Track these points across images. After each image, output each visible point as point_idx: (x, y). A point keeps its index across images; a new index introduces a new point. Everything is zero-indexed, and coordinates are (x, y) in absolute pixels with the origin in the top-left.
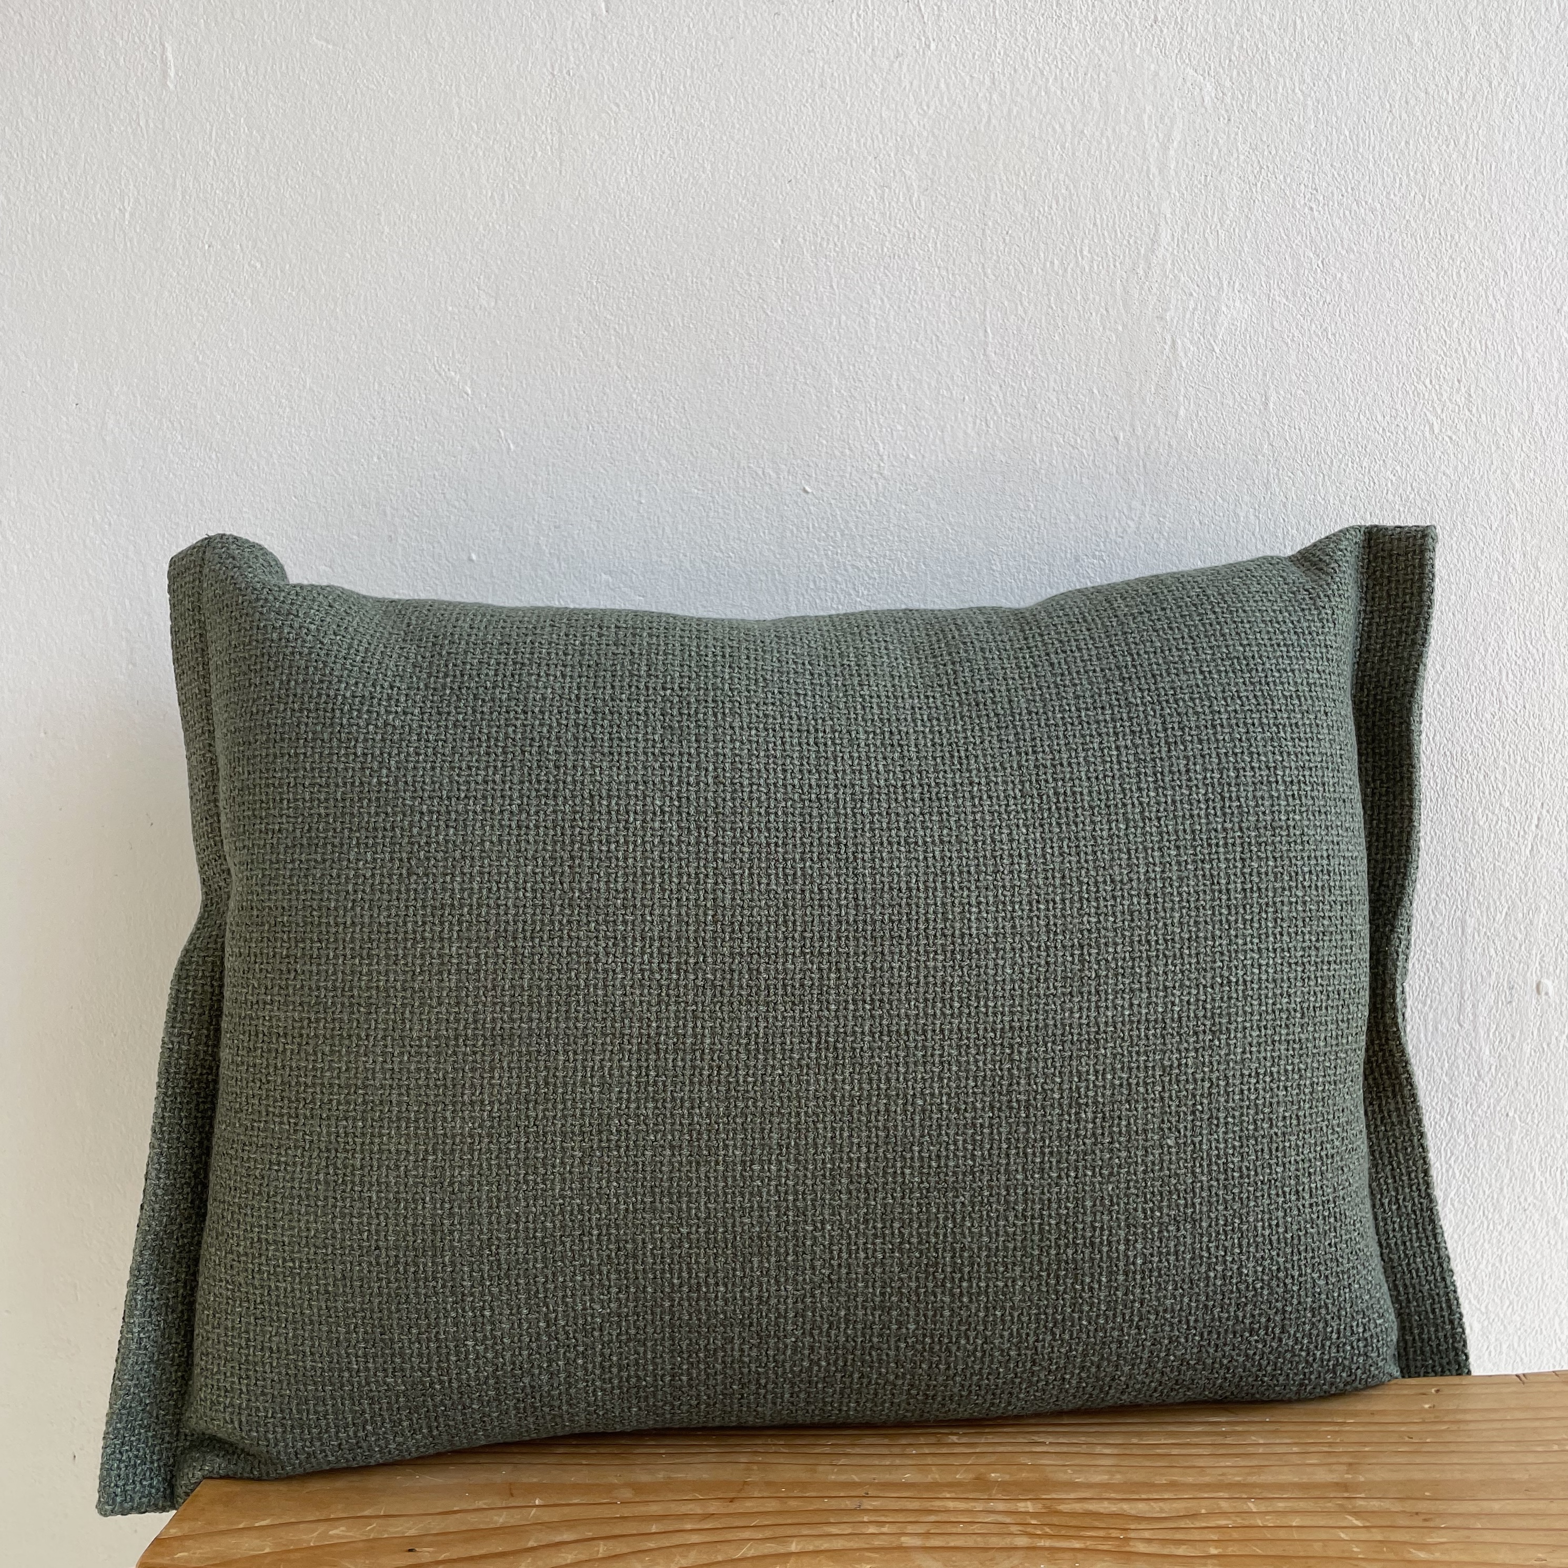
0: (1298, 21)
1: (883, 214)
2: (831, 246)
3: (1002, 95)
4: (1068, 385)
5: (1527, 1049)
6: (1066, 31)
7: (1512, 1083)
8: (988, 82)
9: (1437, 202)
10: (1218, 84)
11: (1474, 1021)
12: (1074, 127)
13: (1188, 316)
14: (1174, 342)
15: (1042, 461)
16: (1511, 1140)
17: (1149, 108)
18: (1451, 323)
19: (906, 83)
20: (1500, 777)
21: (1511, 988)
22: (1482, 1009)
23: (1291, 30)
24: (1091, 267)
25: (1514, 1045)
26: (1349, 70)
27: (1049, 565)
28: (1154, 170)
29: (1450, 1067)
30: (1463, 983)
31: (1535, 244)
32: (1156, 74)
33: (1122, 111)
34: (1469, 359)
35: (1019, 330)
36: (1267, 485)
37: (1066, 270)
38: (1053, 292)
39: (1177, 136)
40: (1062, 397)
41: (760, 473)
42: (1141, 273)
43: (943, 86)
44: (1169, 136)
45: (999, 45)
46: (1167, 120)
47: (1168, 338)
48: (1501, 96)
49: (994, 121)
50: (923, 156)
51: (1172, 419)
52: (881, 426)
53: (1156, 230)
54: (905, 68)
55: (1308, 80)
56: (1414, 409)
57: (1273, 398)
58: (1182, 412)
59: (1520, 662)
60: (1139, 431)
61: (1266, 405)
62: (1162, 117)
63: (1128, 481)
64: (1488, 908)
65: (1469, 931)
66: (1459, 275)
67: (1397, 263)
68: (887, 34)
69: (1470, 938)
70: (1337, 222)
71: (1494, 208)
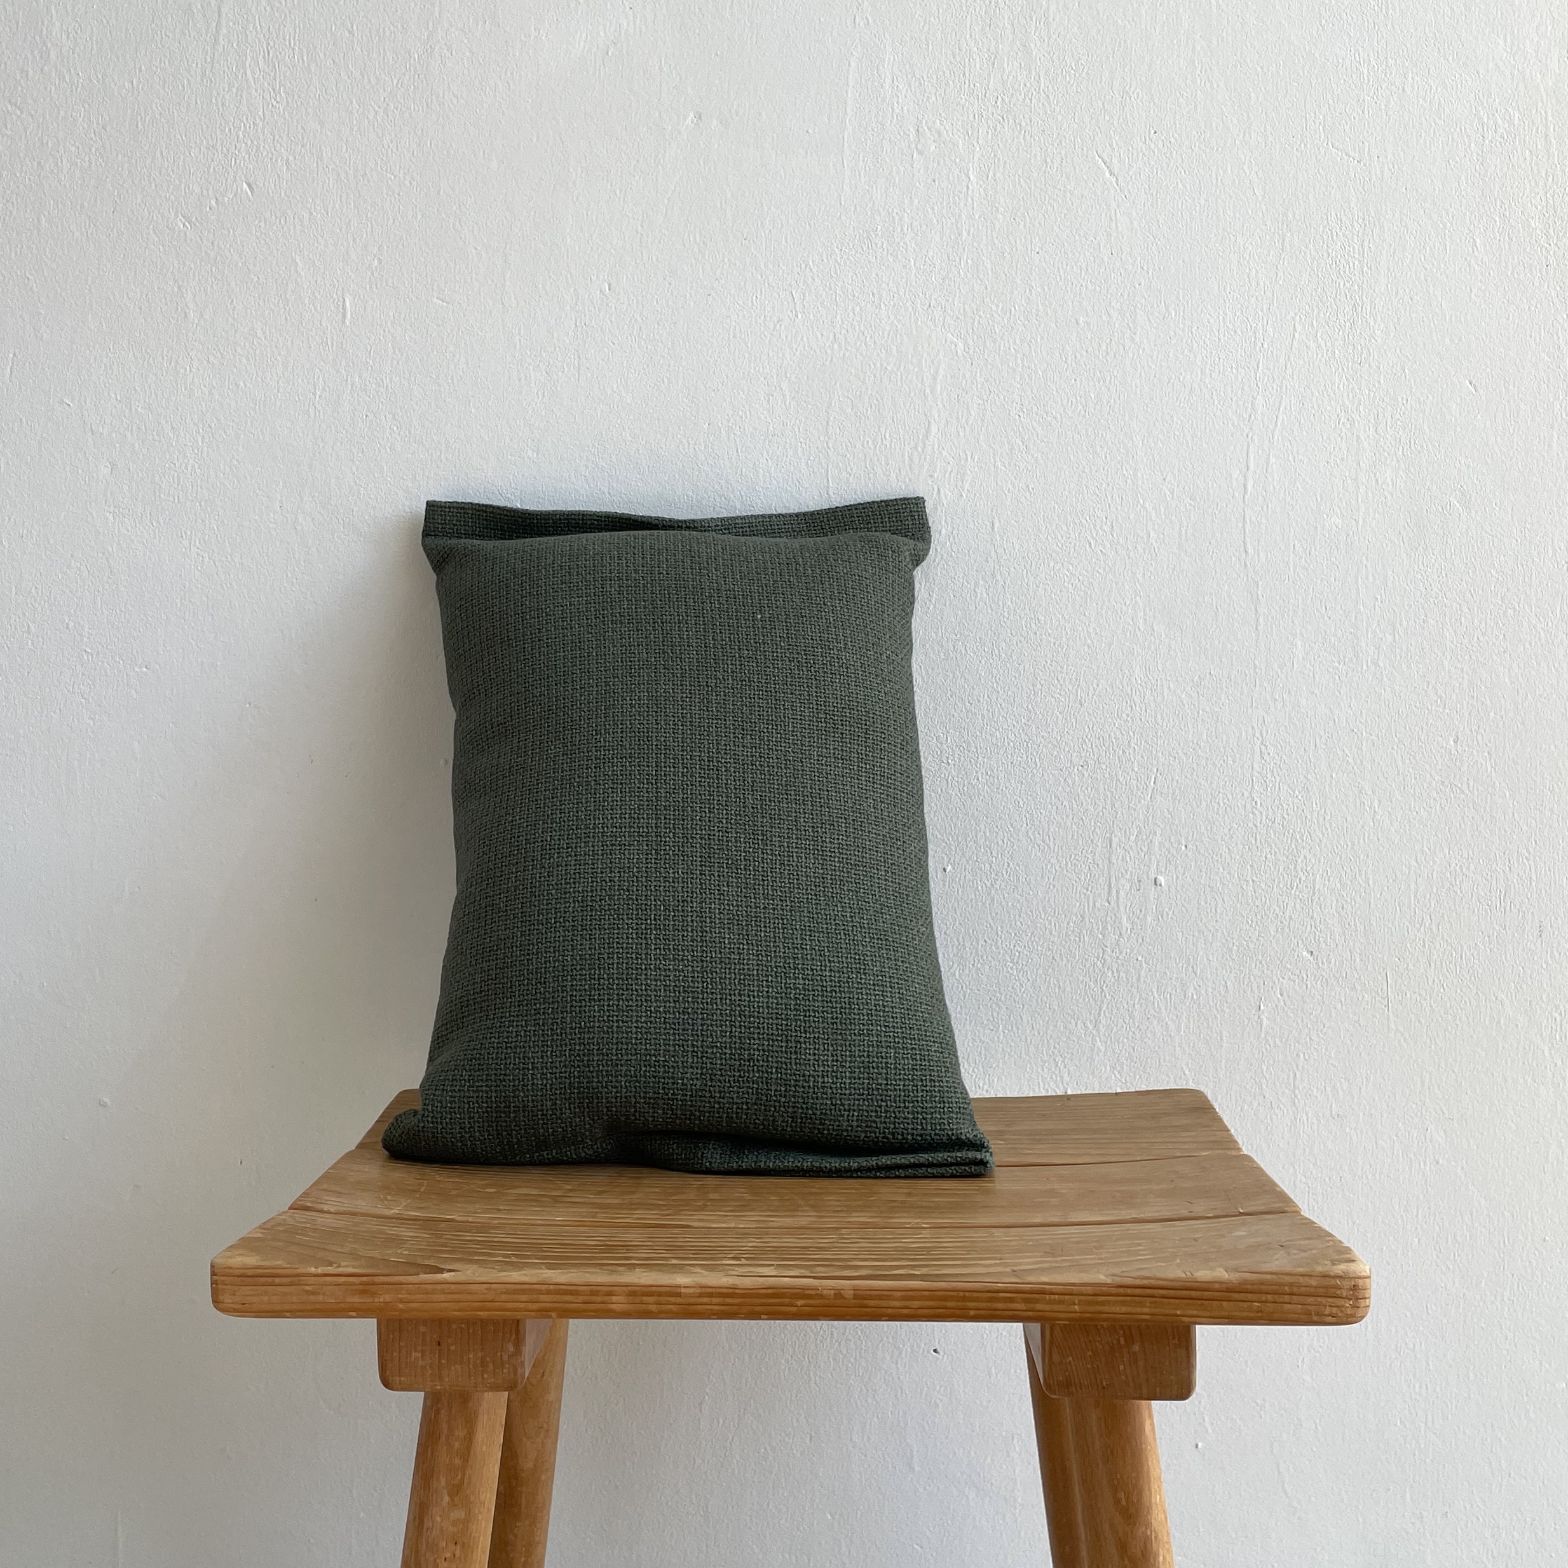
5: (1149, 919)
7: (1140, 940)
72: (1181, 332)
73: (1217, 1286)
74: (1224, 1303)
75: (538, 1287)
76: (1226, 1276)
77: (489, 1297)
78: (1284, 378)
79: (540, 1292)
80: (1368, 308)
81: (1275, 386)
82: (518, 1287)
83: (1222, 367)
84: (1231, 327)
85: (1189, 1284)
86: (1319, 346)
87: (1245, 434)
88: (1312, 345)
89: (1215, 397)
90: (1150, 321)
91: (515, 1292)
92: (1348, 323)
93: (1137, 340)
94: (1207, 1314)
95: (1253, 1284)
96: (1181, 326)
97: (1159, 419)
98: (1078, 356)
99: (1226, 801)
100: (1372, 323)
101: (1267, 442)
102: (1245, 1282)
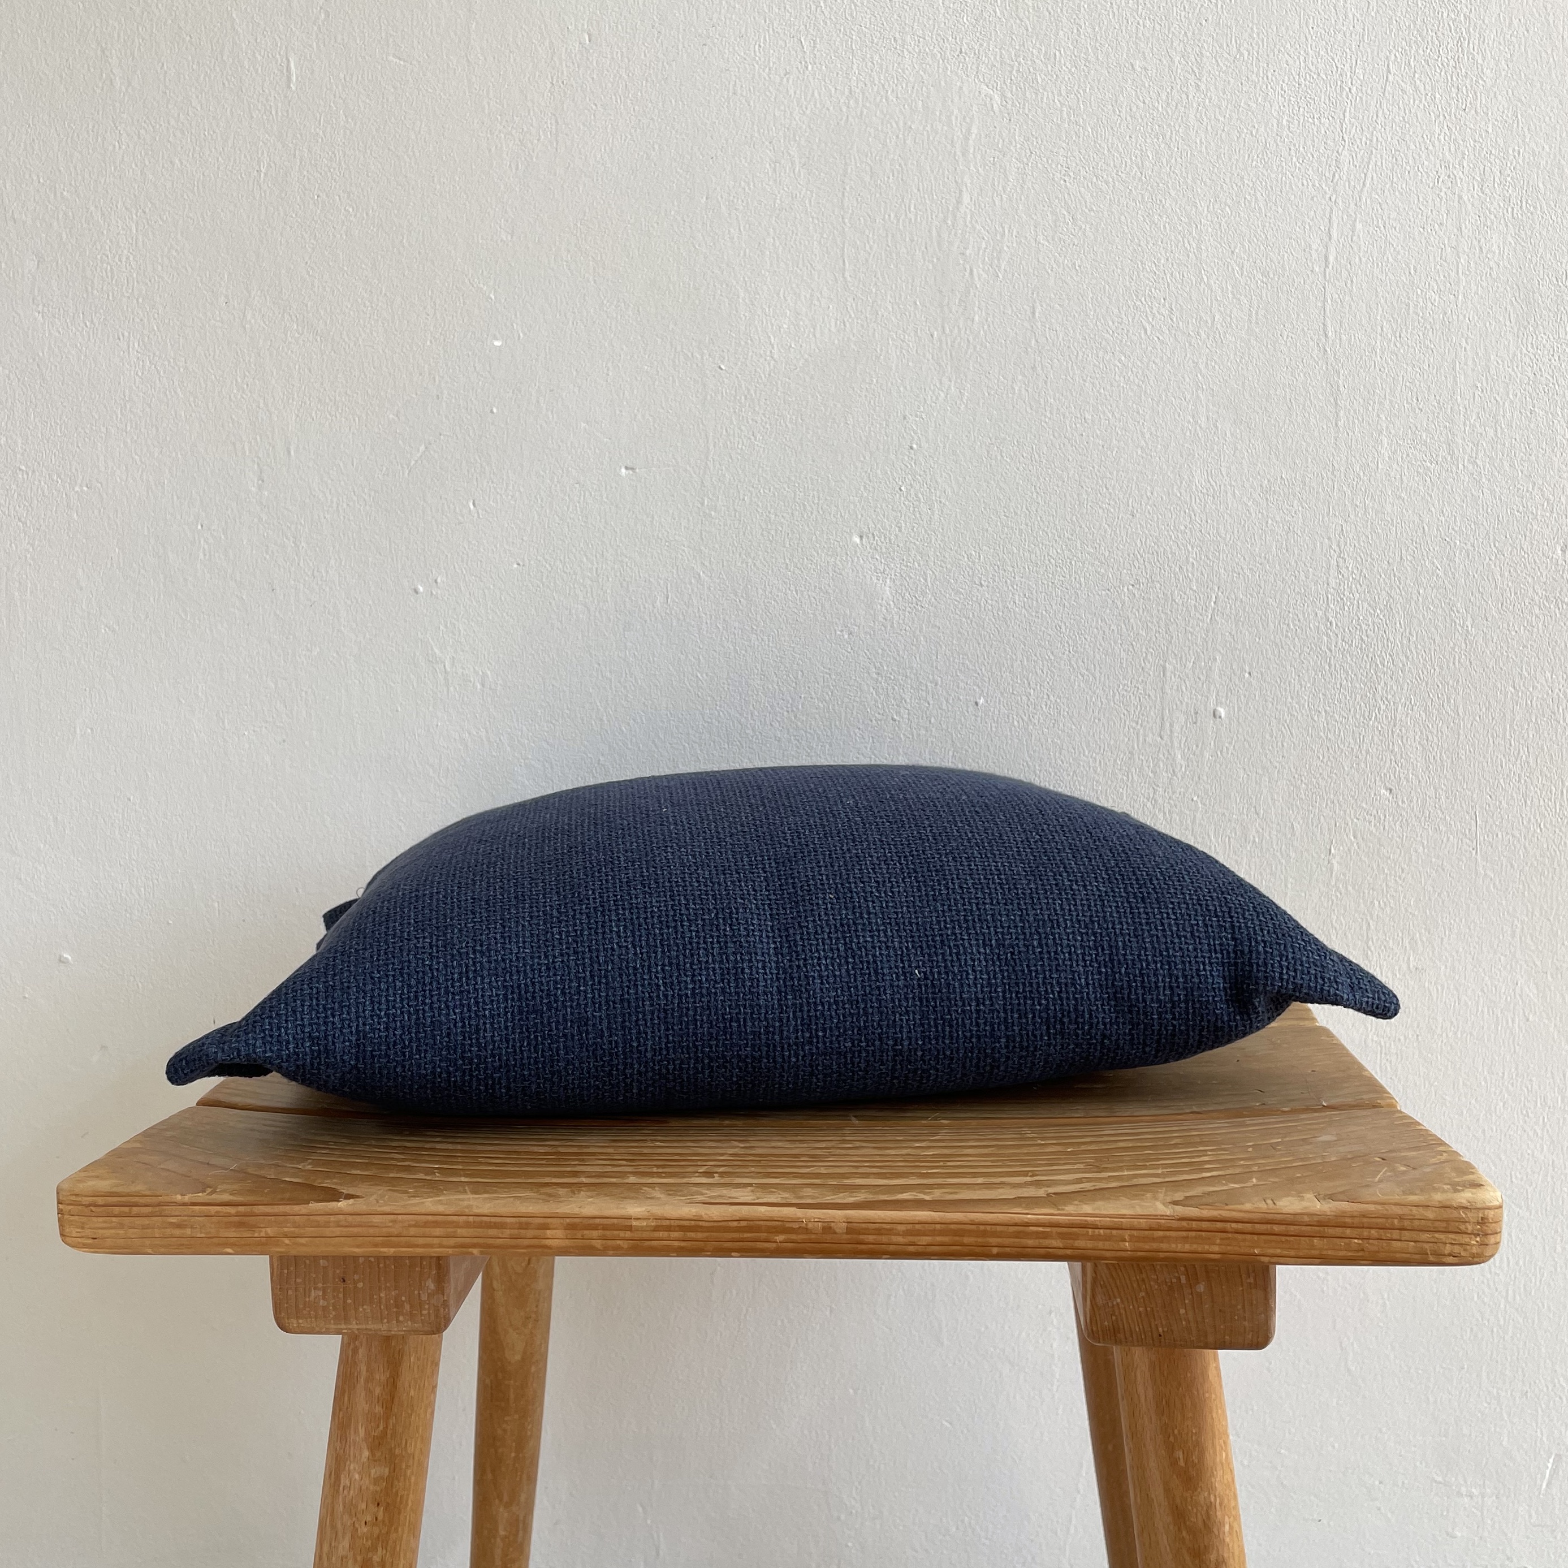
0: (1058, 53)
1: (775, 181)
2: (740, 202)
3: (857, 101)
4: (900, 298)
5: (1207, 755)
6: (899, 60)
7: (1196, 778)
8: (847, 92)
9: (1150, 177)
10: (1003, 96)
11: (1171, 737)
12: (905, 124)
13: (981, 252)
14: (971, 271)
15: (881, 350)
16: (1195, 817)
17: (956, 112)
18: (1159, 259)
19: (791, 92)
20: (1190, 569)
21: (1196, 713)
22: (1177, 728)
23: (1052, 59)
24: (916, 219)
25: (1198, 752)
26: (1092, 88)
27: (887, 421)
28: (959, 153)
29: (1155, 766)
30: (1163, 709)
31: (1216, 207)
32: (961, 88)
33: (938, 114)
34: (1171, 285)
35: (867, 260)
36: (1034, 368)
37: (898, 221)
38: (890, 236)
39: (974, 130)
40: (896, 307)
41: (690, 355)
42: (949, 222)
43: (816, 94)
44: (969, 131)
45: (855, 67)
46: (968, 120)
47: (968, 267)
48: (1195, 105)
49: (850, 118)
50: (803, 142)
51: (969, 323)
52: (772, 325)
53: (960, 194)
54: (791, 81)
55: (1064, 93)
56: (1133, 319)
57: (1037, 311)
58: (977, 318)
59: (1205, 491)
60: (947, 331)
61: (1033, 313)
62: (964, 118)
63: (940, 366)
64: (1181, 658)
65: (1168, 674)
66: (1164, 226)
67: (1123, 218)
68: (779, 59)
69: (1168, 679)
70: (1082, 189)
71: (1189, 181)
72: (1254, 76)
73: (1306, 1219)
74: (1316, 1241)
75: (455, 1218)
76: (1318, 1205)
77: (394, 1231)
78: (1375, 128)
79: (457, 1225)
80: (1476, 42)
81: (1364, 139)
82: (430, 1218)
83: (1302, 118)
84: (1313, 69)
85: (1270, 1217)
86: (1416, 89)
87: (1328, 196)
88: (1409, 89)
89: (1293, 153)
90: (1218, 65)
91: (426, 1225)
92: (1452, 62)
93: (1203, 87)
94: (1292, 1253)
95: (1353, 1217)
96: (1255, 70)
97: (1228, 180)
98: (1134, 109)
99: (1297, 622)
100: (1480, 61)
101: (1352, 205)
102: (1343, 1214)
